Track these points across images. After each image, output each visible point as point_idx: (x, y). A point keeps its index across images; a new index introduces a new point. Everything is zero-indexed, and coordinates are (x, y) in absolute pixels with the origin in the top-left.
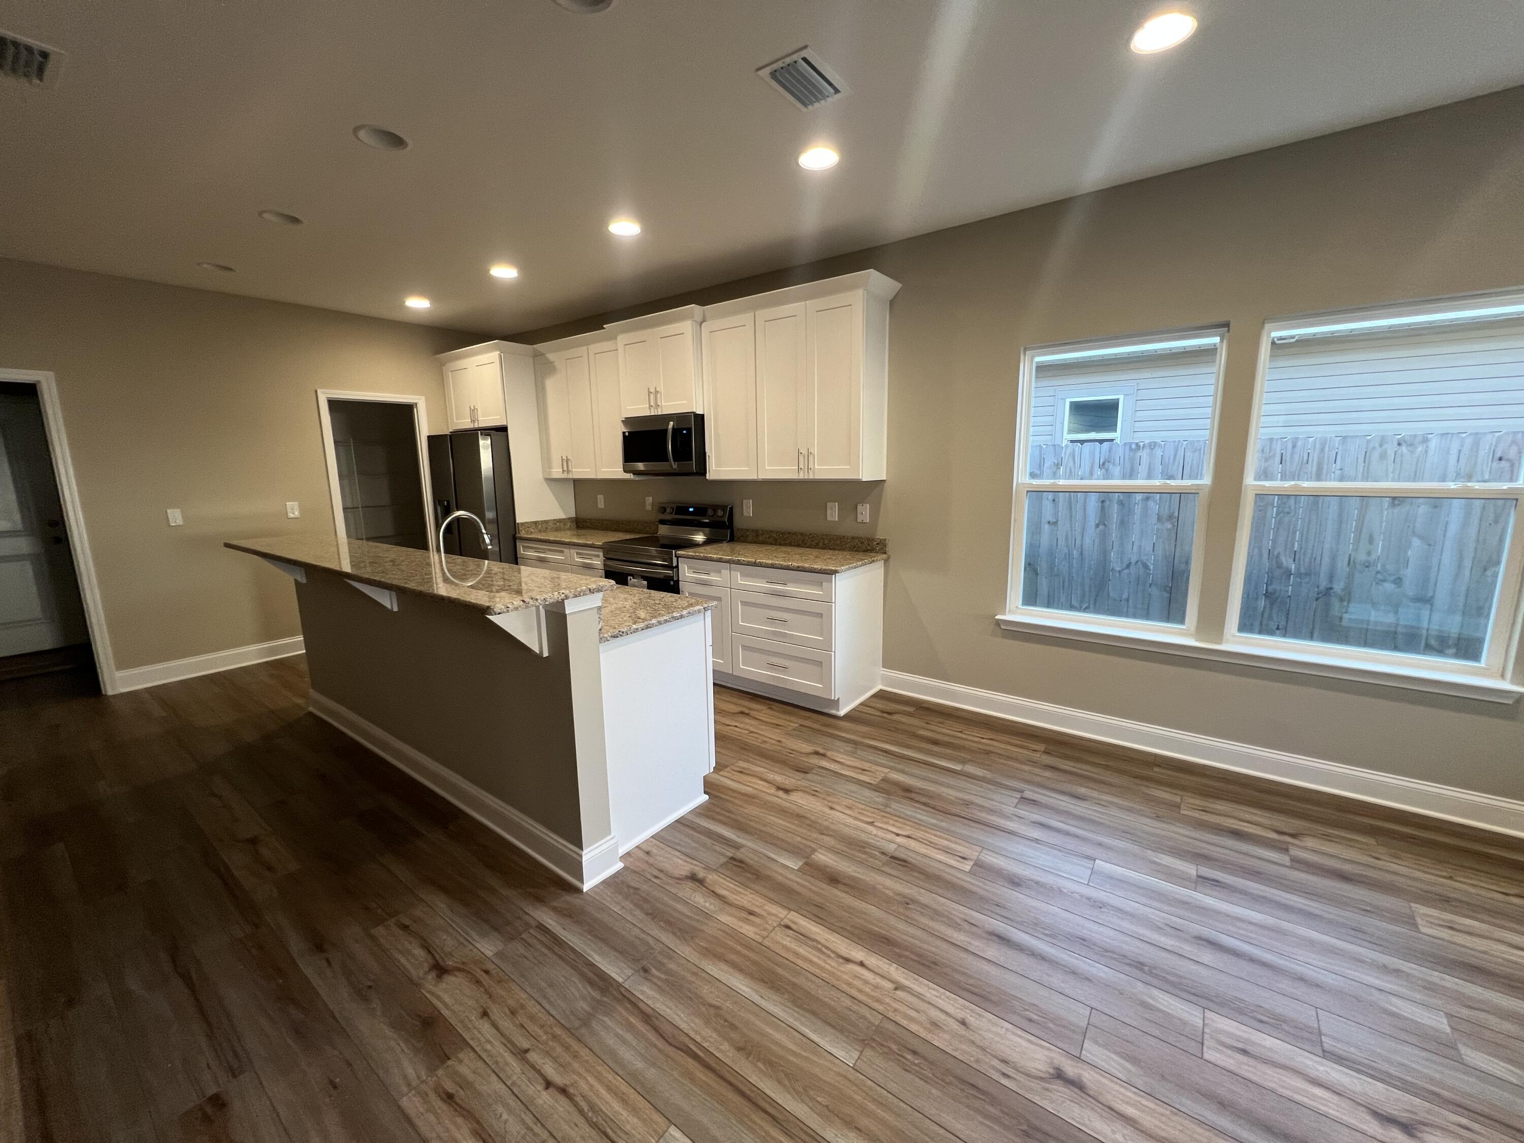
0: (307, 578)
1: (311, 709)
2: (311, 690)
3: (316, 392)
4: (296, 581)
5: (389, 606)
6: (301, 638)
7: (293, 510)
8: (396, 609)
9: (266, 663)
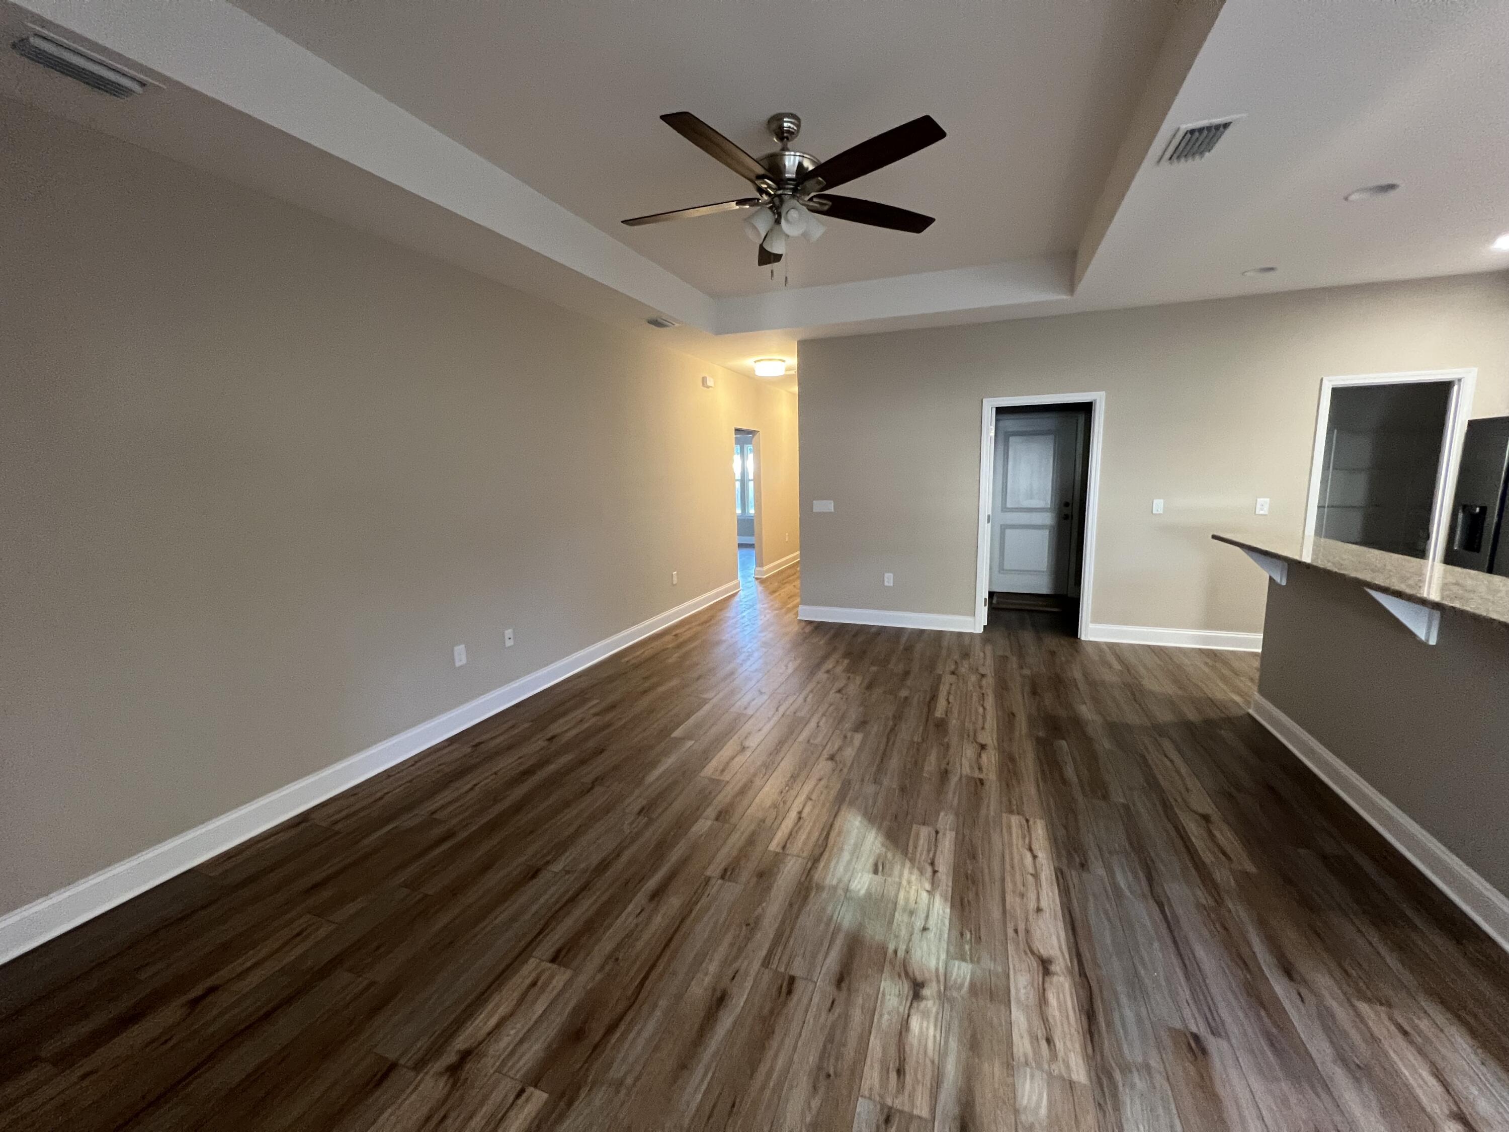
0: (1288, 580)
1: (1251, 711)
2: (1256, 693)
3: (1322, 380)
4: (1271, 579)
5: (1423, 637)
6: (1261, 636)
7: (1263, 505)
8: (1433, 641)
9: (1200, 649)
